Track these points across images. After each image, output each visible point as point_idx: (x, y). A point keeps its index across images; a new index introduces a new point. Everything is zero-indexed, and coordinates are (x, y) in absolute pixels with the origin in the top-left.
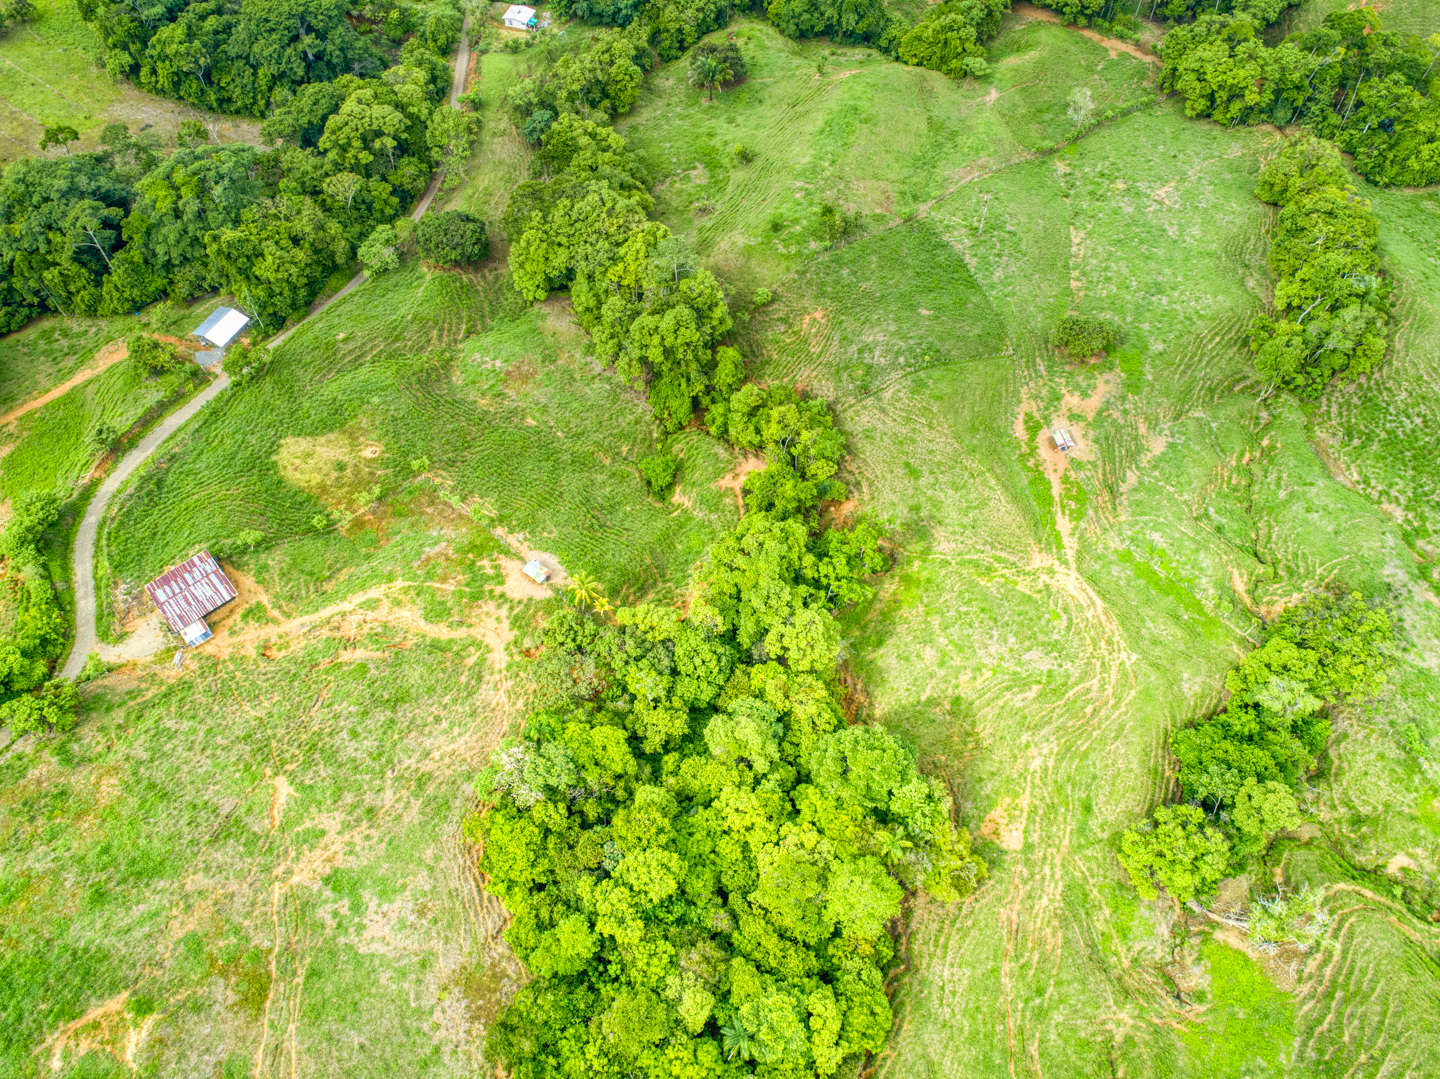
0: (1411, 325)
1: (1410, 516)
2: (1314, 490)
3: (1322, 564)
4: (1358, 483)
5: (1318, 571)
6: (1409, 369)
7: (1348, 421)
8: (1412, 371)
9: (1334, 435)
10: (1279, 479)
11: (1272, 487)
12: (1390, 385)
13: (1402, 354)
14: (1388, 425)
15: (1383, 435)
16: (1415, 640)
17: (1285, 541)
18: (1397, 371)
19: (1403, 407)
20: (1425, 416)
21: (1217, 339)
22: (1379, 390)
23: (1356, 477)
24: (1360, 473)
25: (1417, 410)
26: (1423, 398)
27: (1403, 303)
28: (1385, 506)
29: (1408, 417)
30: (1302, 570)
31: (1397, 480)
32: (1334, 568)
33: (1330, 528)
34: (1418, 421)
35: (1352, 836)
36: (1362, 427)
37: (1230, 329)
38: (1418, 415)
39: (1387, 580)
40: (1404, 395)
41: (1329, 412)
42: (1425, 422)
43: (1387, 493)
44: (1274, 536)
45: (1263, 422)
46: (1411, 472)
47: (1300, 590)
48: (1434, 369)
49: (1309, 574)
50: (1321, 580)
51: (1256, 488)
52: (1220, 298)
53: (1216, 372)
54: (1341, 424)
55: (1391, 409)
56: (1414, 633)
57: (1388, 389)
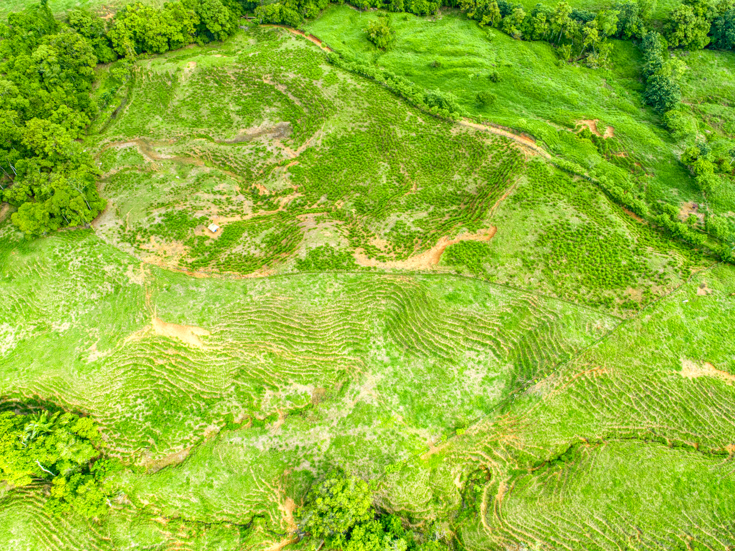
0: (60, 391)
1: (215, 422)
2: (192, 479)
3: (257, 487)
4: (185, 446)
5: (262, 490)
6: (99, 401)
7: (134, 443)
8: (101, 400)
9: (143, 454)
10: (181, 499)
11: (187, 504)
12: (108, 413)
13: (85, 403)
14: (141, 420)
15: (148, 424)
16: (312, 442)
17: (237, 506)
18: (100, 408)
19: (127, 408)
20: (137, 397)
21: (55, 536)
22: (111, 420)
23: (181, 447)
24: (178, 444)
25: (131, 401)
26: (123, 395)
27: (37, 391)
28: (205, 434)
29: (136, 406)
30: (259, 500)
31: (186, 423)
32: (260, 481)
33: (227, 475)
34: (139, 401)
35: (445, 504)
36: (140, 436)
37: (46, 525)
38: (135, 400)
39: (268, 449)
40: (118, 406)
41: (123, 454)
42: (142, 397)
43: (196, 431)
44: (230, 512)
45: (126, 501)
46: (180, 414)
47: (276, 505)
48: (103, 386)
49: (263, 496)
50: (269, 490)
51: (187, 516)
52: (13, 530)
53: (82, 538)
54: (135, 448)
55: (128, 415)
56: (306, 441)
57: (112, 415)
